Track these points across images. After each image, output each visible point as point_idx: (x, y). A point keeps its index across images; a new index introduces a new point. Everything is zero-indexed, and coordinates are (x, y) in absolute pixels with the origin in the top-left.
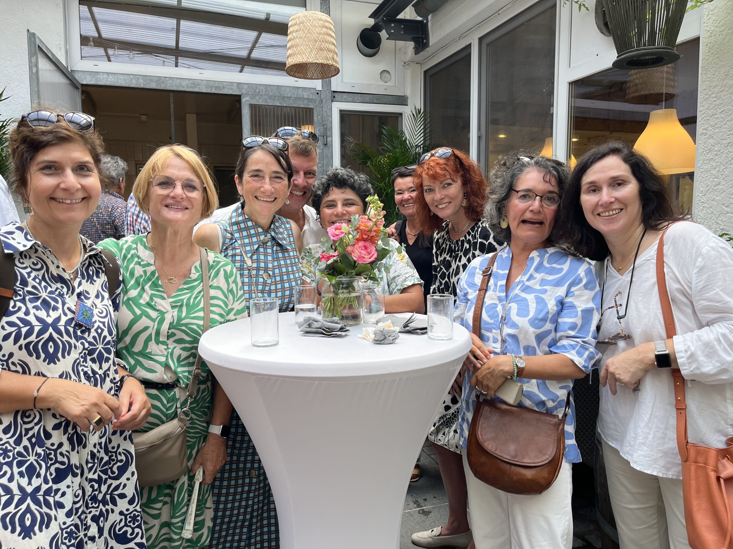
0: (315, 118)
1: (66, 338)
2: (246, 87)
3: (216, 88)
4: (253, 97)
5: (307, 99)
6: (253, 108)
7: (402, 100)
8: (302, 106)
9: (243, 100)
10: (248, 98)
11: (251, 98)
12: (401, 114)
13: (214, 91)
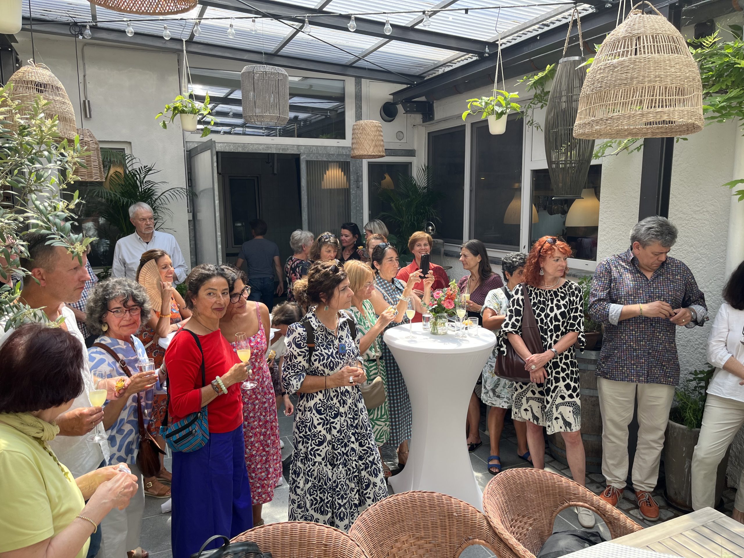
0: (351, 169)
1: (337, 360)
2: (304, 148)
3: (283, 149)
4: (308, 155)
5: (346, 155)
6: (308, 162)
7: (411, 153)
8: (342, 160)
9: (302, 158)
10: (304, 156)
11: (307, 156)
12: (411, 163)
13: (281, 152)
